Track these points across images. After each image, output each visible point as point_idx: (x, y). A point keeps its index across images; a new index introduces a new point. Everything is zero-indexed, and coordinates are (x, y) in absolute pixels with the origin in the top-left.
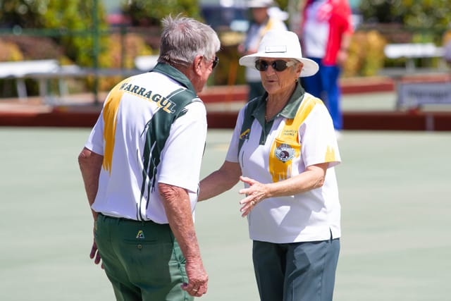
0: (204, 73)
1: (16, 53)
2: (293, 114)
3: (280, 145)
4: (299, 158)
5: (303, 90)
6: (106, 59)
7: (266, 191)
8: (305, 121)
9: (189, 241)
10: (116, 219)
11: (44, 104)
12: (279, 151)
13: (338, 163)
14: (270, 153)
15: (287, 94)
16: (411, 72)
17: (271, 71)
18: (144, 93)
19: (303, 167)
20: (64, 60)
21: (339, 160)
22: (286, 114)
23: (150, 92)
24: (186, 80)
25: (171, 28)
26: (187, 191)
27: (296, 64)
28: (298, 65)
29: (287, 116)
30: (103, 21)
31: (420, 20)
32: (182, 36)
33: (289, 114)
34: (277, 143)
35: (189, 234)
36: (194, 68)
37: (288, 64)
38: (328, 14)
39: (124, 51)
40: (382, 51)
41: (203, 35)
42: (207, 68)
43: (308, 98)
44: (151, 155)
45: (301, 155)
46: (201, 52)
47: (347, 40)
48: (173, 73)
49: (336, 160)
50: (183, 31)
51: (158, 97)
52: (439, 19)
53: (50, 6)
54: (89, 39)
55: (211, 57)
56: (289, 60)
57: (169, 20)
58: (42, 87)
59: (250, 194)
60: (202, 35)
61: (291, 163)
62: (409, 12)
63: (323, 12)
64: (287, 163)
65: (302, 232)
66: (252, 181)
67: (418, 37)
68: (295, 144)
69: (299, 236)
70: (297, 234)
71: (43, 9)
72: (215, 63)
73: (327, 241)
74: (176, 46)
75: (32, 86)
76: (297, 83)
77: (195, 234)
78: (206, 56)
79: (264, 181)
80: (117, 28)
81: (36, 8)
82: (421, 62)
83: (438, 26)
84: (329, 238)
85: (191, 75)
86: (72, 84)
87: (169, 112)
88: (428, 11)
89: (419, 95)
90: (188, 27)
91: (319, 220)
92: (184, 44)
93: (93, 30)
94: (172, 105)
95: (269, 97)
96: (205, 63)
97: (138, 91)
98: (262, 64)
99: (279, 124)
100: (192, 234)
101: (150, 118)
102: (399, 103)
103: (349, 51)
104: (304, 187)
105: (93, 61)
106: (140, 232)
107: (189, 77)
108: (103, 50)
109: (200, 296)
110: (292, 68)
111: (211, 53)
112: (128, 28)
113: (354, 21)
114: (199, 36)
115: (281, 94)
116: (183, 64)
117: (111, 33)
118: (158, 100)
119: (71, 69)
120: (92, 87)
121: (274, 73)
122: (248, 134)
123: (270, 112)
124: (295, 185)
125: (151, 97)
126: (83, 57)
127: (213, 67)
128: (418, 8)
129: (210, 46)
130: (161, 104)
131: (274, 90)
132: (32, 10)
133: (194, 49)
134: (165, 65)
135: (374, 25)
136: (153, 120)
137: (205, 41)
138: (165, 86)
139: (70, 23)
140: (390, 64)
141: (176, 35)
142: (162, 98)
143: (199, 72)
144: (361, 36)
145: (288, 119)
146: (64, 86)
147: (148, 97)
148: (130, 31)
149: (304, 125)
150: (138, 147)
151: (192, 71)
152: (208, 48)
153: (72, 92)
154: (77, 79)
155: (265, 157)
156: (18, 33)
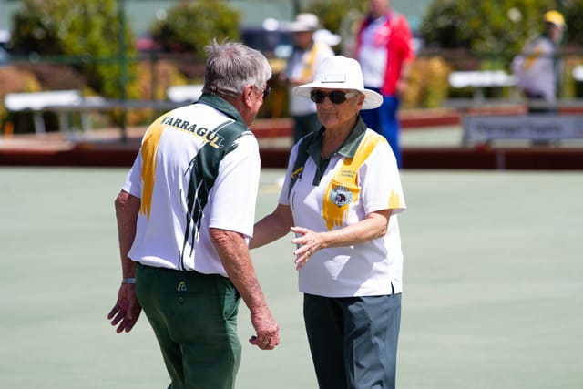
0: (254, 105)
1: (32, 83)
2: (353, 153)
3: (336, 187)
4: (357, 203)
5: (364, 125)
6: (135, 90)
7: (321, 240)
8: (366, 162)
9: (251, 289)
10: (155, 268)
11: (65, 140)
12: (335, 194)
13: (403, 210)
14: (325, 196)
15: (346, 130)
16: (479, 103)
17: (328, 103)
18: (188, 127)
19: (363, 214)
20: (87, 91)
21: (404, 207)
22: (345, 153)
23: (195, 126)
24: (234, 111)
25: (217, 54)
26: (242, 235)
27: (356, 96)
28: (359, 97)
29: (346, 154)
30: (131, 47)
31: (489, 45)
32: (230, 63)
33: (348, 152)
34: (333, 185)
35: (250, 281)
36: (244, 99)
37: (347, 96)
38: (386, 38)
39: (155, 81)
40: (446, 79)
41: (254, 62)
42: (257, 98)
43: (370, 134)
44: (196, 196)
45: (361, 199)
46: (251, 82)
47: (408, 69)
48: (220, 105)
49: (400, 207)
50: (231, 58)
51: (204, 131)
52: (511, 44)
53: (71, 30)
54: (116, 67)
55: (262, 87)
56: (348, 91)
57: (213, 46)
58: (63, 121)
59: (305, 244)
60: (252, 62)
61: (347, 208)
62: (477, 36)
63: (380, 36)
64: (343, 207)
65: (362, 285)
66: (305, 230)
67: (487, 64)
68: (354, 186)
69: (360, 290)
70: (357, 287)
71: (63, 34)
72: (266, 93)
73: (389, 296)
74: (224, 74)
75: (51, 119)
76: (358, 118)
77: (257, 281)
78: (257, 86)
79: (317, 230)
80: (147, 55)
81: (55, 33)
82: (491, 92)
83: (509, 51)
84: (390, 292)
85: (240, 107)
86: (97, 118)
87: (217, 147)
88: (498, 34)
89: (488, 129)
90: (236, 52)
91: (380, 273)
92: (232, 72)
93: (120, 57)
94: (220, 139)
95: (327, 132)
96: (256, 93)
97: (180, 124)
98: (318, 95)
99: (336, 164)
100: (254, 281)
101: (195, 154)
102: (466, 138)
103: (409, 81)
104: (365, 236)
105: (120, 91)
106: (182, 283)
107: (238, 109)
108: (132, 79)
109: (271, 348)
110: (352, 100)
111: (261, 81)
112: (159, 55)
113: (415, 45)
114: (250, 63)
115: (339, 129)
116: (232, 95)
117: (140, 60)
118: (203, 134)
119: (95, 101)
120: (119, 122)
121: (331, 106)
122: (301, 172)
123: (327, 149)
124: (354, 234)
125: (196, 131)
126: (108, 87)
127: (264, 98)
128: (487, 31)
129: (261, 75)
130: (208, 138)
131: (332, 124)
132: (51, 34)
133: (243, 78)
134: (211, 95)
135: (437, 50)
136: (198, 157)
137: (255, 68)
138: (210, 118)
139: (93, 49)
140: (455, 94)
141: (223, 62)
142: (208, 132)
143: (250, 104)
144: (422, 63)
145: (346, 158)
146: (88, 120)
147: (193, 131)
148: (162, 58)
149: (365, 166)
150: (181, 187)
151: (241, 103)
152: (259, 77)
153: (96, 127)
154: (102, 112)
155: (319, 201)
156: (35, 60)
